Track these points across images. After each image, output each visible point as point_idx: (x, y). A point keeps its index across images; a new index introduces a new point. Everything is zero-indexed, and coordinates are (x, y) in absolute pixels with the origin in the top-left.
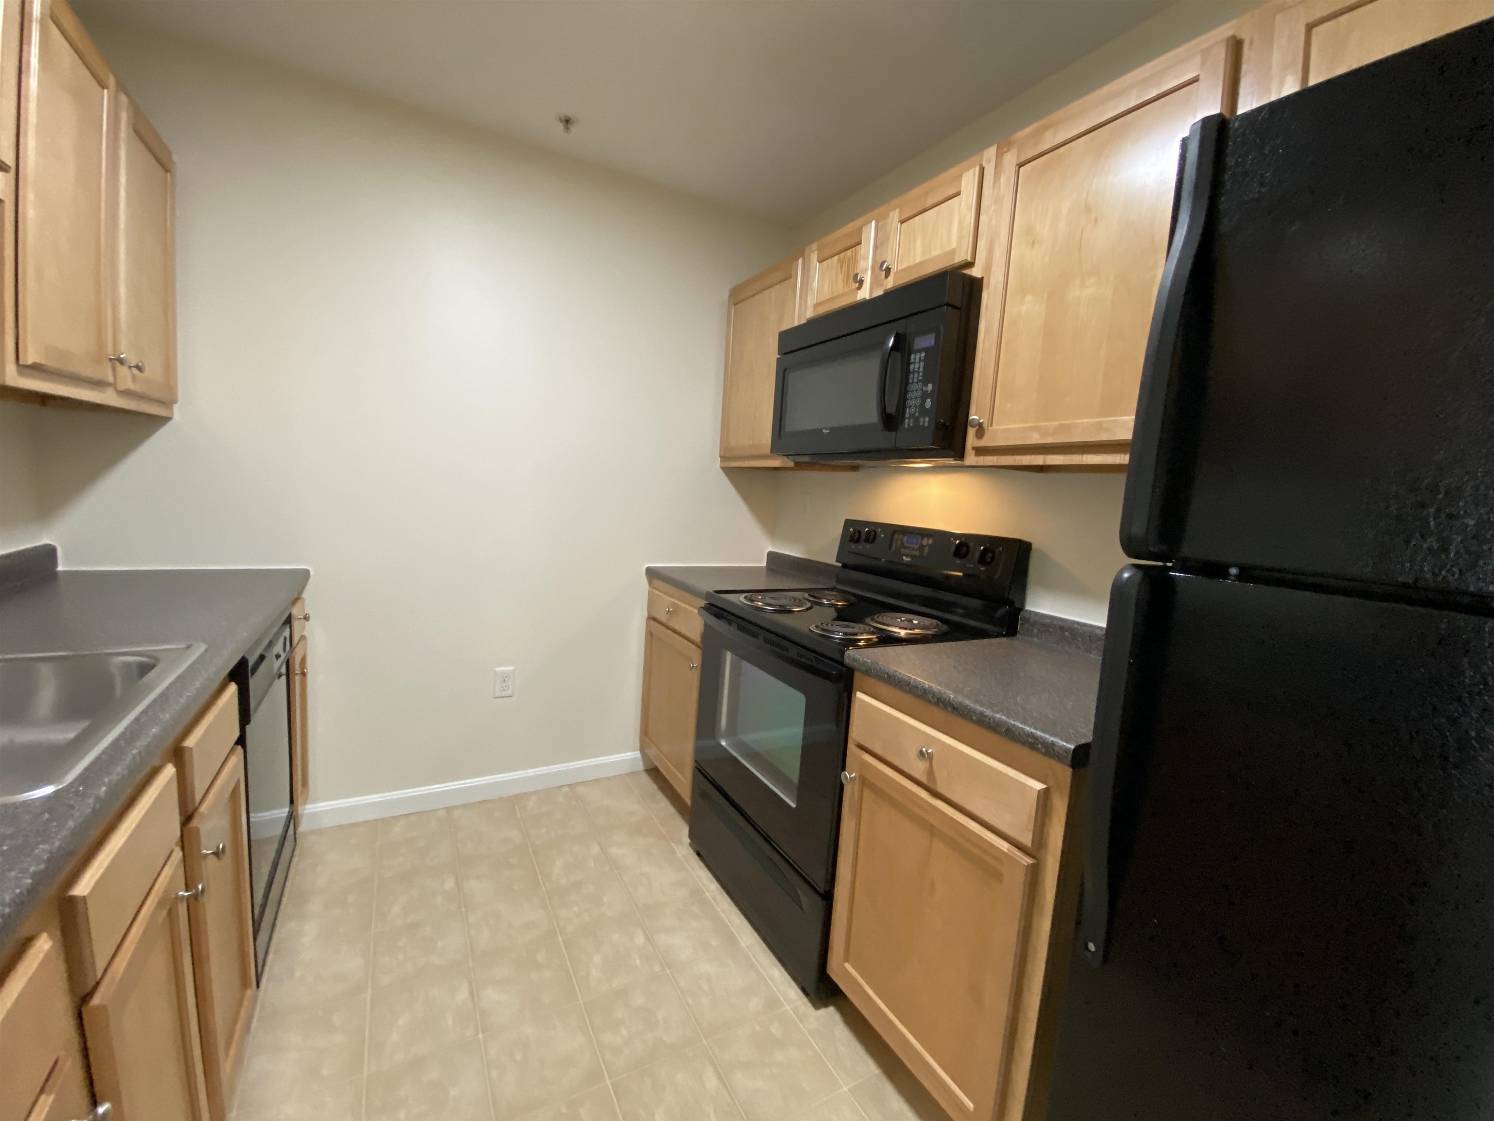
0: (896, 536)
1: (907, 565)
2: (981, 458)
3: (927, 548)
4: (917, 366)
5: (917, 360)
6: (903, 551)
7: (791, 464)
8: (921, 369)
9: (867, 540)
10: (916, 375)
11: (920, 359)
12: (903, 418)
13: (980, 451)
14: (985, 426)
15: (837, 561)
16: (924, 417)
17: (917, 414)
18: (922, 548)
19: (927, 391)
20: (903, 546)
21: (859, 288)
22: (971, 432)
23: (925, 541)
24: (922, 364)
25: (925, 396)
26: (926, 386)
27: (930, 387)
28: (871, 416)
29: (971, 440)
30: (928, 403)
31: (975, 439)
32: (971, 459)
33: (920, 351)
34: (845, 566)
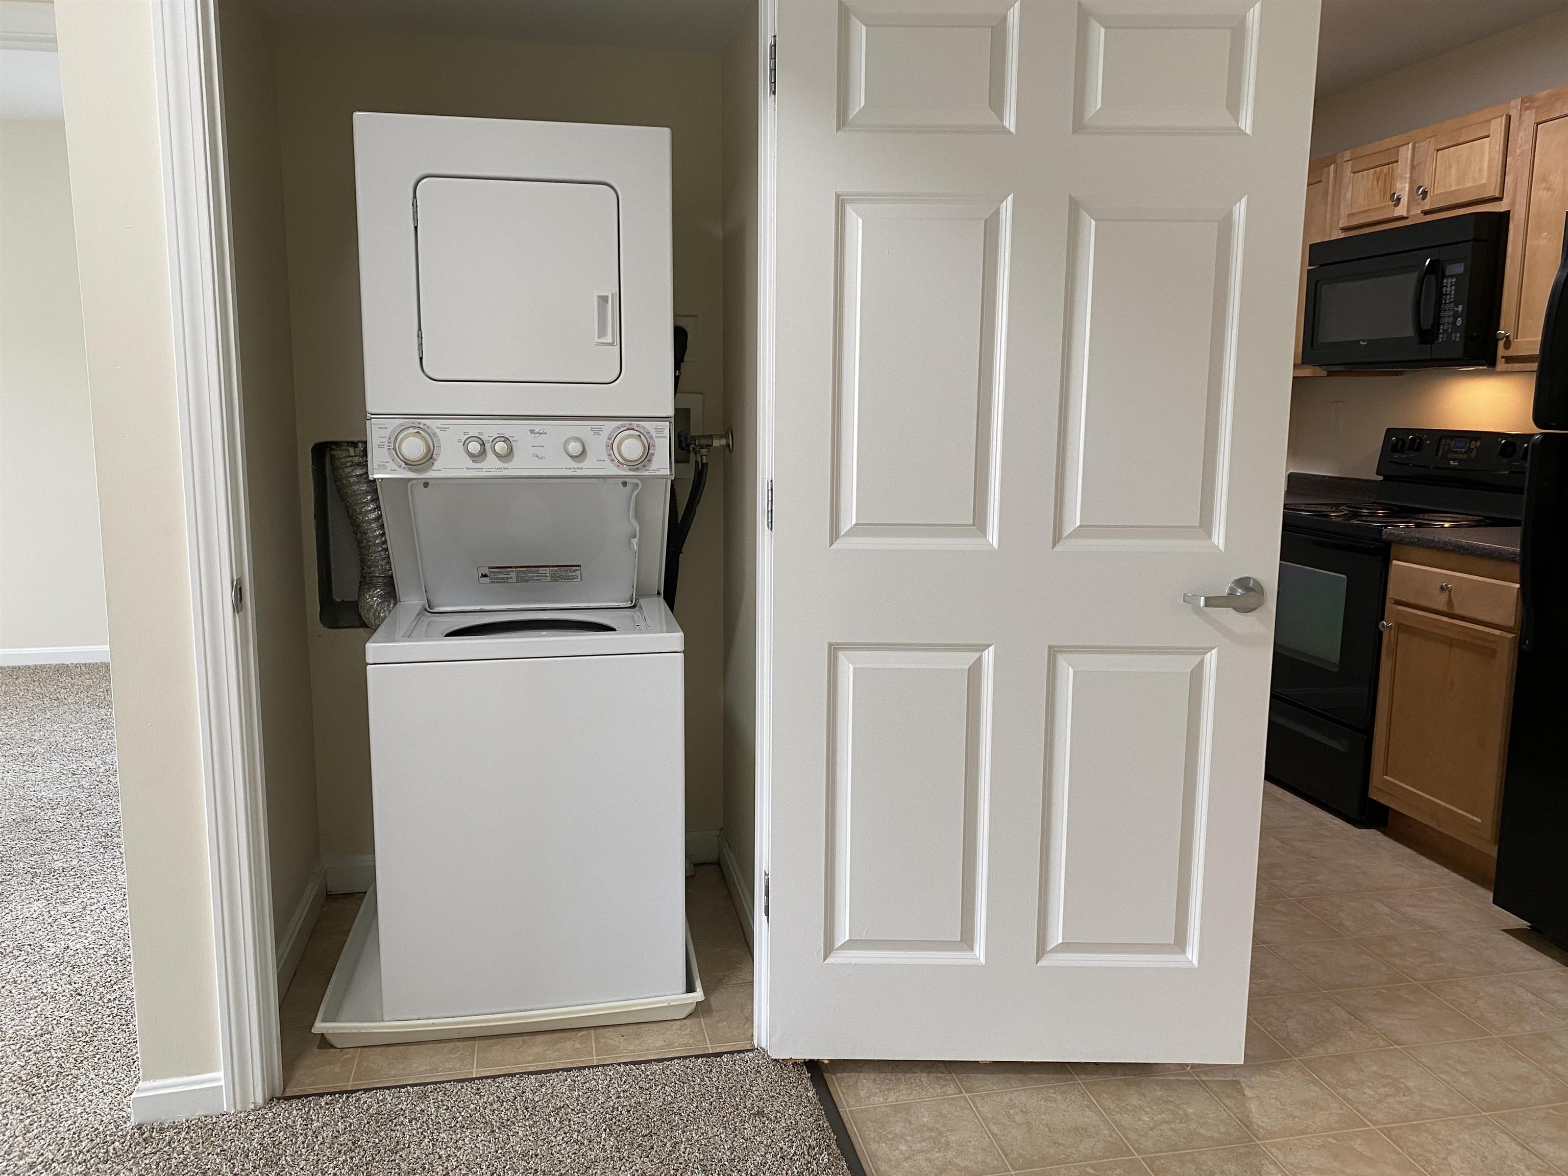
0: (1443, 442)
1: (1454, 469)
2: (1510, 365)
3: (1475, 451)
4: (1449, 289)
5: (1449, 285)
6: (1450, 456)
7: (1325, 373)
8: (1453, 293)
9: (1411, 448)
10: (1448, 297)
11: (1451, 283)
12: (1438, 334)
13: (1509, 360)
14: (1511, 338)
15: (1378, 473)
16: (1456, 333)
17: (1450, 331)
18: (1470, 450)
19: (1458, 311)
20: (1450, 450)
21: (1397, 205)
22: (1501, 344)
23: (1473, 444)
24: (1453, 288)
25: (1456, 315)
26: (1457, 307)
27: (1460, 308)
28: (1409, 331)
29: (1501, 351)
30: (1459, 321)
31: (1504, 350)
32: (1501, 365)
33: (1452, 276)
34: (1387, 478)
